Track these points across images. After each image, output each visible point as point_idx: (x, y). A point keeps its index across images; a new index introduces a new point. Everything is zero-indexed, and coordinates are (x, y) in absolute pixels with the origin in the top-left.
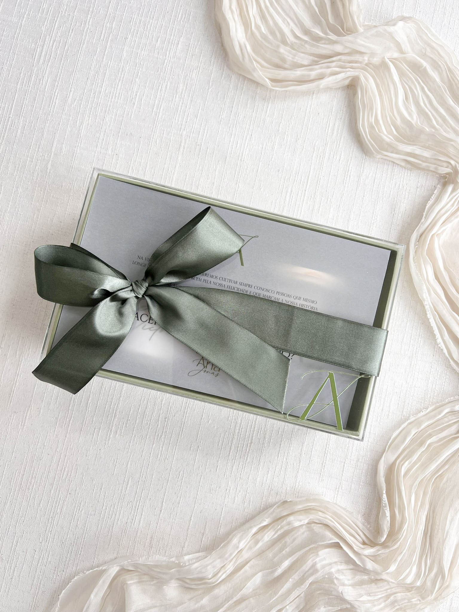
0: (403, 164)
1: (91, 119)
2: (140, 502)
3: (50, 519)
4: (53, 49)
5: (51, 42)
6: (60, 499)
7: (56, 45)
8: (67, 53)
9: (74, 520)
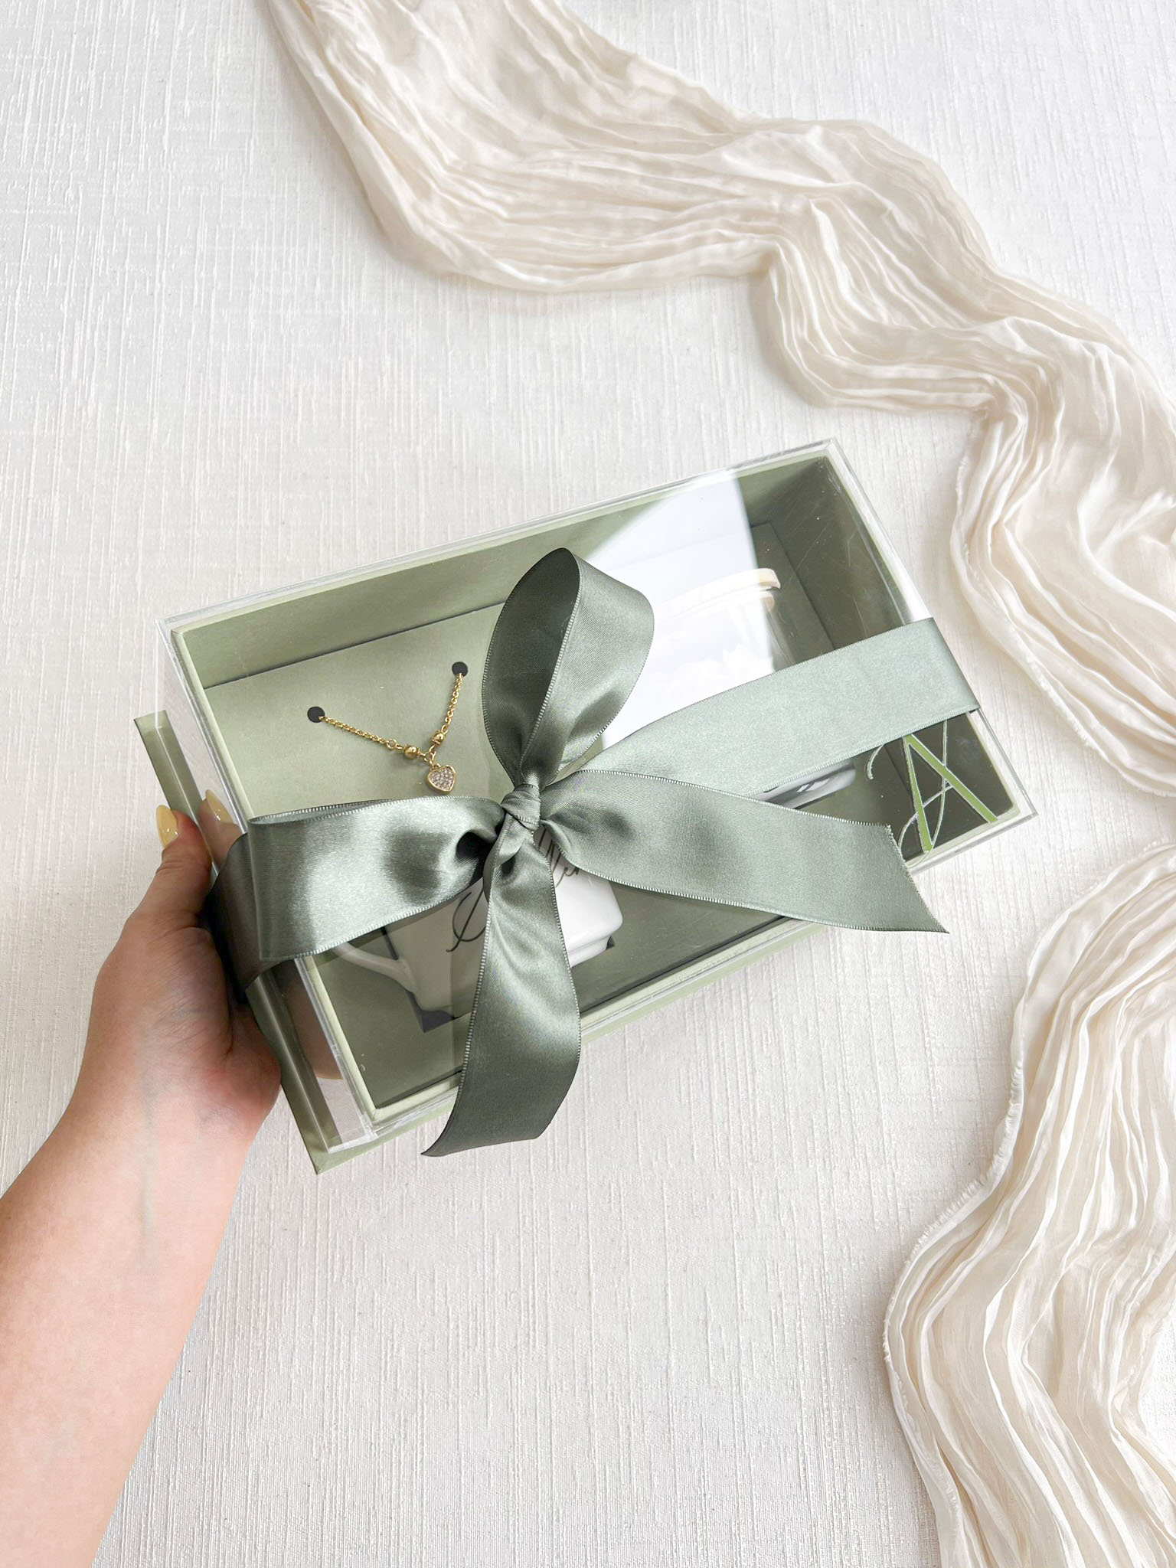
0: (890, 406)
1: (211, 464)
2: (533, 1286)
3: (326, 1392)
4: (95, 344)
5: (88, 331)
6: (339, 1332)
7: (100, 337)
8: (128, 345)
9: (386, 1379)
